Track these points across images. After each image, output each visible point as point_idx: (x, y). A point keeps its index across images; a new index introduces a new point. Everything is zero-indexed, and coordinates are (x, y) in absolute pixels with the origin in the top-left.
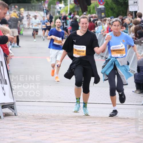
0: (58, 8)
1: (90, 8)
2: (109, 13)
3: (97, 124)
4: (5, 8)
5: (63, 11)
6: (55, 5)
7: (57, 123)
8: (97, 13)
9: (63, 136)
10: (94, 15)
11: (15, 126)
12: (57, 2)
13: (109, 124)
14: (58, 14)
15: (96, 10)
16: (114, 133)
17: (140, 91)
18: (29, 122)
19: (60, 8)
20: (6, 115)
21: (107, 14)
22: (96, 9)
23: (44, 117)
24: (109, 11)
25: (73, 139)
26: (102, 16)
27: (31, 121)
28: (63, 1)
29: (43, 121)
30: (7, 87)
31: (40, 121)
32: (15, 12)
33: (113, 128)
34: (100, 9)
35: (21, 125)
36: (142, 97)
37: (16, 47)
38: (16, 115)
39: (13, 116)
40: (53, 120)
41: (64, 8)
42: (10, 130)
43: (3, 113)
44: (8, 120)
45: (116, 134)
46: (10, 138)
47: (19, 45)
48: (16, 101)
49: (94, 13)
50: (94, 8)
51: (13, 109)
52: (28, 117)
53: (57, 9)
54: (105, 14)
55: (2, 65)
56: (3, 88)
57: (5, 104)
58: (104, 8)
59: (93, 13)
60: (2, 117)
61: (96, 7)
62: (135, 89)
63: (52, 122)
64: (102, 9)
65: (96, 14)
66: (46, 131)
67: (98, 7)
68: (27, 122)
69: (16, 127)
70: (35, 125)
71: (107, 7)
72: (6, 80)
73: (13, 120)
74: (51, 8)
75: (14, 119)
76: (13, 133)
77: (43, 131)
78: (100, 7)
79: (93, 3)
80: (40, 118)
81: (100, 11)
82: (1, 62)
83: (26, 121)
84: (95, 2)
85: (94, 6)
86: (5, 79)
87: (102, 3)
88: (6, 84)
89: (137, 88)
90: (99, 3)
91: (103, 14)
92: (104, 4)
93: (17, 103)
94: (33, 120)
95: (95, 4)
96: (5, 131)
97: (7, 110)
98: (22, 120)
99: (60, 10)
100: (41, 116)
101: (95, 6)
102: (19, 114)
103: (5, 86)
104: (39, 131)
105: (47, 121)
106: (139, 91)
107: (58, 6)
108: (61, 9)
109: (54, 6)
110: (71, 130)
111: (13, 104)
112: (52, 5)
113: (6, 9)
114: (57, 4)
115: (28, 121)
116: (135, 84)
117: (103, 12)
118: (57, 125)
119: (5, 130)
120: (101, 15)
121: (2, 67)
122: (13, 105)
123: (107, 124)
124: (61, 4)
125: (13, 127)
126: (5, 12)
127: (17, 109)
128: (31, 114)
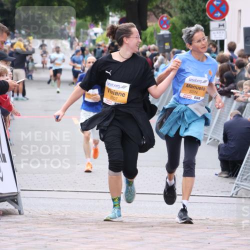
0: (92, 34)
1: (145, 34)
2: (177, 42)
3: (156, 229)
4: (2, 33)
5: (100, 39)
6: (88, 29)
7: (90, 227)
8: (157, 43)
10: (152, 46)
11: (19, 232)
12: (90, 24)
14: (91, 45)
15: (156, 38)
16: (184, 243)
17: (228, 174)
18: (43, 226)
19: (96, 34)
20: (5, 213)
21: (174, 45)
22: (155, 36)
23: (68, 217)
24: (177, 40)
26: (166, 48)
27: (45, 224)
28: (100, 23)
29: (66, 223)
31: (62, 223)
32: (20, 40)
33: (183, 236)
34: (163, 35)
35: (30, 230)
36: (230, 183)
37: (22, 100)
38: (22, 213)
39: (16, 214)
40: (83, 222)
41: (102, 34)
42: (11, 239)
44: (7, 222)
48: (21, 190)
49: (153, 43)
50: (152, 35)
51: (17, 203)
52: (41, 216)
53: (90, 36)
54: (170, 45)
57: (3, 195)
58: (169, 35)
59: (151, 44)
61: (156, 33)
62: (219, 170)
63: (81, 225)
64: (165, 36)
65: (155, 44)
66: (70, 240)
67: (160, 32)
68: (40, 226)
69: (21, 234)
70: (53, 231)
71: (174, 32)
72: (4, 155)
73: (17, 222)
74: (80, 35)
75: (18, 220)
76: (17, 244)
77: (66, 241)
78: (163, 32)
79: (150, 26)
80: (62, 218)
81: (162, 40)
83: (38, 224)
84: (154, 24)
85: (153, 31)
86: (3, 153)
87: (165, 26)
88: (5, 161)
89: (223, 169)
90: (161, 26)
91: (167, 44)
92: (169, 28)
93: (22, 194)
94: (48, 222)
95: (154, 28)
96: (3, 240)
97: (6, 206)
98: (31, 222)
99: (94, 38)
100: (63, 214)
101: (155, 31)
102: (25, 212)
104: (60, 240)
105: (72, 223)
106: (226, 174)
107: (93, 31)
108: (98, 35)
109: (85, 31)
110: (113, 238)
111: (16, 195)
112: (82, 30)
113: (5, 34)
114: (91, 28)
115: (41, 224)
116: (219, 162)
117: (167, 42)
118: (89, 229)
119: (3, 238)
120: (164, 46)
122: (16, 197)
124: (97, 27)
125: (17, 234)
126: (3, 40)
127: (23, 205)
128: (46, 212)
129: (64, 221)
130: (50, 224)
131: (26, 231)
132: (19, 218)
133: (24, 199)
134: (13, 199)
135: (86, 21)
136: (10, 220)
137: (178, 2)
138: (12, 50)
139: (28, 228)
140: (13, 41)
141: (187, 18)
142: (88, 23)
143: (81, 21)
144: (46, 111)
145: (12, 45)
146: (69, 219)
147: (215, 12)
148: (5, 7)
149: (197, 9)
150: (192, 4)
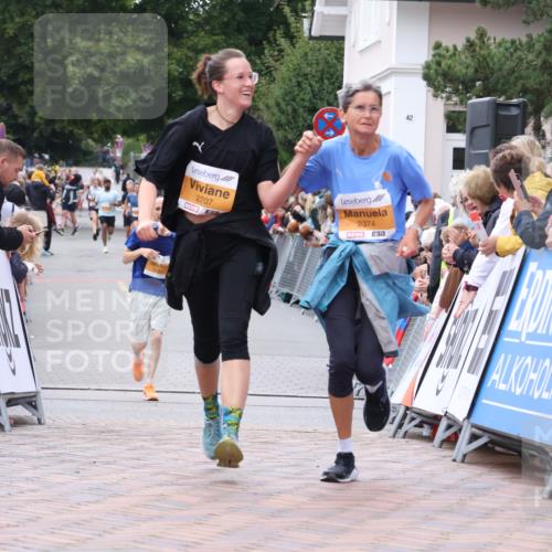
7: (143, 443)
9: (157, 474)
11: (38, 450)
12: (144, 145)
13: (270, 446)
16: (282, 466)
18: (73, 441)
20: (17, 423)
23: (112, 428)
25: (181, 481)
27: (77, 438)
29: (108, 437)
30: (20, 354)
31: (102, 437)
32: (41, 169)
33: (280, 455)
35: (55, 447)
37: (44, 255)
38: (43, 422)
39: (34, 424)
40: (133, 435)
42: (26, 460)
43: (10, 418)
44: (21, 435)
45: (284, 470)
46: (27, 479)
47: (50, 250)
48: (42, 388)
51: (35, 407)
52: (70, 427)
55: (9, 300)
56: (10, 357)
57: (15, 396)
60: (7, 427)
63: (130, 440)
66: (115, 462)
68: (69, 441)
69: (41, 453)
70: (89, 448)
72: (16, 336)
73: (36, 436)
74: (129, 161)
75: (37, 433)
76: (35, 468)
77: (108, 463)
80: (102, 429)
82: (7, 292)
83: (66, 438)
88: (18, 345)
93: (44, 394)
94: (83, 436)
97: (20, 411)
98: (56, 436)
100: (104, 424)
102: (47, 419)
103: (15, 351)
104: (98, 462)
105: (118, 437)
109: (137, 155)
110: (177, 459)
111: (34, 396)
112: (132, 154)
113: (20, 158)
115: (71, 438)
118: (142, 447)
119: (14, 459)
121: (7, 305)
122: (33, 399)
123: (264, 446)
125: (35, 454)
127: (44, 409)
128: (77, 421)
129: (104, 433)
130: (83, 438)
131: (49, 448)
132: (37, 430)
134: (30, 401)
135: (138, 140)
136: (26, 432)
137: (273, 114)
138: (28, 181)
139: (51, 444)
140: (30, 169)
141: (286, 137)
142: (142, 144)
143: (130, 141)
144: (79, 271)
145: (30, 175)
146: (112, 431)
147: (326, 130)
148: (21, 120)
149: (300, 124)
150: (293, 118)
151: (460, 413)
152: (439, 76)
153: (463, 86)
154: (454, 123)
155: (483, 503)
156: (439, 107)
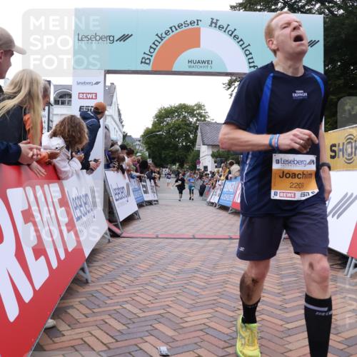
129: (166, 205)
130: (164, 206)
131: (160, 208)
132: (158, 205)
133: (160, 202)
134: (157, 201)
136: (156, 205)
151: (216, 202)
152: (213, 156)
153: (217, 157)
154: (215, 162)
155: (220, 215)
156: (213, 160)
